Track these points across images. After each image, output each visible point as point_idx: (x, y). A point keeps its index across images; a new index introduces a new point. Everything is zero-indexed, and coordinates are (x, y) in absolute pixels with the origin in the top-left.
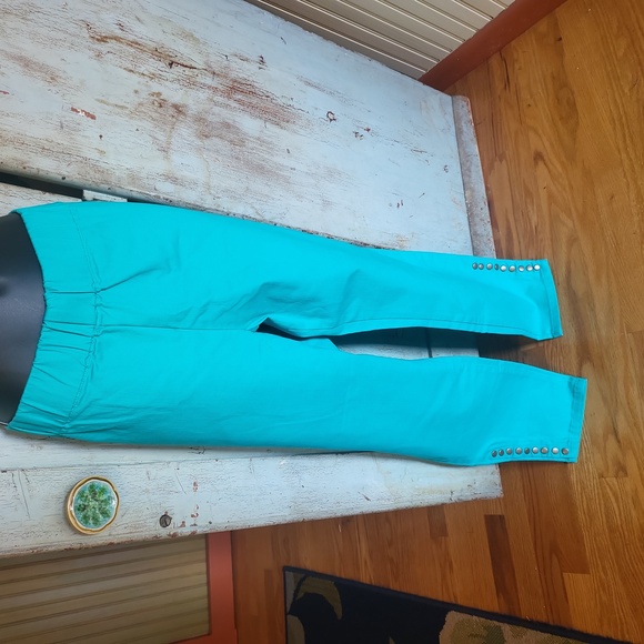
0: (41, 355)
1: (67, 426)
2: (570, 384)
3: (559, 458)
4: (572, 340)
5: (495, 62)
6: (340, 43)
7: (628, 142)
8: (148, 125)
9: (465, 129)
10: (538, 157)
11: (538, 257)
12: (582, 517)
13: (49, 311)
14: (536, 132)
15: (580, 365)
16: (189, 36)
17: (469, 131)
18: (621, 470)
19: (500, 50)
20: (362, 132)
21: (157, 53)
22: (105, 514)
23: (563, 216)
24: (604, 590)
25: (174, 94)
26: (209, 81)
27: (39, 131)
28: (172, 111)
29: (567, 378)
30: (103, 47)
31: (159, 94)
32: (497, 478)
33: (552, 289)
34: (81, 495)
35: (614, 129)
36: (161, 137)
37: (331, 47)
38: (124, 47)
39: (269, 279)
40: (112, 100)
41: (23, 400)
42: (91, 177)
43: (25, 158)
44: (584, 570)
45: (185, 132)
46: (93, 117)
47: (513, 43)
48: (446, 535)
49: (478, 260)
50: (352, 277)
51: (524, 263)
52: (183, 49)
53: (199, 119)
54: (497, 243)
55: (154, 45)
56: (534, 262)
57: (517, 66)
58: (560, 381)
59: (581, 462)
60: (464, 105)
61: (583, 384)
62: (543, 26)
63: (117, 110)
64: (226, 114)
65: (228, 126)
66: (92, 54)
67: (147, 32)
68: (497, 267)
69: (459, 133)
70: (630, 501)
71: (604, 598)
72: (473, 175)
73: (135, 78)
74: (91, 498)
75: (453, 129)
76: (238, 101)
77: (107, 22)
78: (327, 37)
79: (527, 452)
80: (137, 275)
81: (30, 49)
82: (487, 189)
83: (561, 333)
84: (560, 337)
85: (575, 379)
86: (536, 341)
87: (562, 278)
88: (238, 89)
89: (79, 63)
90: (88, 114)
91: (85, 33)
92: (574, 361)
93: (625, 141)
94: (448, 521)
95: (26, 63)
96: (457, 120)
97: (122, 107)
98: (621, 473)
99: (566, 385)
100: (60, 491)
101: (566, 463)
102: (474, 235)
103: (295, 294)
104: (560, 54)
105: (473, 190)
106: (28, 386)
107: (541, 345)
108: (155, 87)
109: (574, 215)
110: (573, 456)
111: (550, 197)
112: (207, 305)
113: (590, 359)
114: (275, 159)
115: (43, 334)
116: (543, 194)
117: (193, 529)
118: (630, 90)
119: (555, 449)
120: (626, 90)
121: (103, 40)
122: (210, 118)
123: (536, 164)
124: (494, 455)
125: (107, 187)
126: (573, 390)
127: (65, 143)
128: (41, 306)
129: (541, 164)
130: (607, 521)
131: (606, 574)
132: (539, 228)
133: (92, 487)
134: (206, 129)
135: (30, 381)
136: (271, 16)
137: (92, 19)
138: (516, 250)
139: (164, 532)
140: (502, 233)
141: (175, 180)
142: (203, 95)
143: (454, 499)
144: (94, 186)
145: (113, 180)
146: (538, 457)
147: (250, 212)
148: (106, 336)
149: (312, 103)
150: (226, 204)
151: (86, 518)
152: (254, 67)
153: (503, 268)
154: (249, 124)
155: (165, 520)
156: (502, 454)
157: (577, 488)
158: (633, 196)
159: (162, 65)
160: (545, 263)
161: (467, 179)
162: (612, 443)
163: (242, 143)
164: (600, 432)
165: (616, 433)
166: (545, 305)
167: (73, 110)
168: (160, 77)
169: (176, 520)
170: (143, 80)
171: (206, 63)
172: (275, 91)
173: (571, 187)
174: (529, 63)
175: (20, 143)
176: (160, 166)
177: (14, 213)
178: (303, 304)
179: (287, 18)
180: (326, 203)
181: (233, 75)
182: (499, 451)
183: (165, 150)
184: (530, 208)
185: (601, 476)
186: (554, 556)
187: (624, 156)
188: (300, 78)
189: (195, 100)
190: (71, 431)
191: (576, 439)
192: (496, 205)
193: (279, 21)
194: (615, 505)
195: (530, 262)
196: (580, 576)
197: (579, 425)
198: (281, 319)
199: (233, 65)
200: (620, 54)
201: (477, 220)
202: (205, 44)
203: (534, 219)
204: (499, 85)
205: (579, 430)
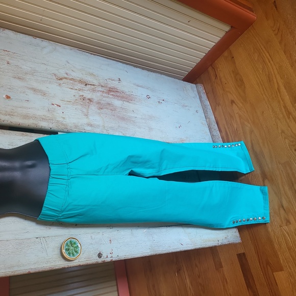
0: (50, 188)
1: (60, 215)
2: (261, 189)
3: (262, 221)
4: (259, 172)
5: (210, 69)
6: (148, 70)
7: (265, 91)
8: (80, 107)
9: (202, 96)
10: (233, 102)
11: (239, 140)
12: (276, 246)
13: (52, 171)
14: (230, 93)
15: (264, 181)
16: (92, 74)
17: (204, 97)
18: (288, 222)
19: (211, 65)
20: (161, 101)
21: (81, 81)
22: (76, 252)
23: (246, 123)
24: (291, 276)
25: (88, 95)
26: (100, 89)
27: (40, 113)
28: (88, 101)
29: (259, 187)
30: (61, 82)
31: (83, 96)
32: (237, 234)
33: (247, 152)
34: (67, 244)
35: (259, 87)
36: (85, 110)
37: (145, 72)
38: (68, 81)
39: (130, 154)
40: (66, 100)
41: (44, 205)
42: (61, 127)
43: (37, 123)
44: (281, 270)
45: (93, 108)
46: (60, 106)
47: (216, 62)
48: (222, 267)
49: (215, 144)
50: (163, 151)
51: (234, 143)
52: (89, 79)
53: (98, 103)
54: (222, 138)
55: (79, 79)
56: (238, 143)
57: (219, 70)
58: (256, 189)
59: (271, 222)
60: (201, 87)
61: (266, 188)
62: (226, 54)
63: (68, 103)
64: (108, 100)
65: (109, 104)
66: (57, 84)
67: (76, 75)
68: (223, 146)
69: (200, 97)
70: (294, 234)
71: (292, 280)
72: (209, 113)
73: (74, 91)
74: (71, 246)
75: (198, 96)
76: (112, 95)
77: (62, 73)
78: (143, 69)
79: (248, 220)
80: (81, 157)
81: (35, 85)
82: (215, 117)
83: (254, 169)
84: (253, 171)
85: (262, 187)
86: (244, 174)
87: (250, 147)
88: (111, 91)
89: (53, 88)
90: (58, 105)
91: (54, 78)
92: (261, 180)
93: (264, 90)
94: (222, 260)
95: (34, 90)
96: (199, 93)
97: (70, 101)
98: (288, 223)
99: (259, 190)
100: (58, 245)
101: (265, 224)
102: (212, 136)
103: (141, 160)
104: (234, 63)
105: (209, 119)
106: (46, 199)
107: (247, 176)
108: (81, 93)
109: (250, 121)
110: (268, 219)
111: (240, 116)
112: (108, 165)
113: (267, 178)
114: (128, 114)
115: (50, 180)
116: (237, 116)
117: (111, 259)
118: (262, 71)
119: (260, 218)
120: (261, 72)
121: (61, 79)
122: (102, 102)
123: (232, 105)
124: (234, 223)
125: (66, 130)
126: (263, 192)
127: (51, 116)
128: (49, 170)
129: (234, 104)
130: (287, 246)
131: (291, 269)
132: (238, 129)
133: (71, 241)
134: (101, 106)
135: (46, 197)
136: (121, 64)
137: (56, 72)
138: (230, 139)
139: (100, 260)
140: (224, 134)
141: (91, 125)
142: (99, 94)
143: (220, 244)
144: (62, 130)
145: (69, 128)
146: (253, 222)
147: (121, 134)
148: (72, 179)
149: (141, 93)
150: (111, 132)
151: (69, 253)
152: (117, 83)
153: (226, 146)
154: (117, 103)
155: (100, 255)
156: (237, 222)
157: (272, 234)
158: (271, 111)
159: (83, 86)
160: (242, 142)
161: (206, 115)
162: (282, 212)
163: (115, 110)
164: (277, 207)
165: (283, 207)
166: (245, 159)
167: (52, 104)
168: (82, 90)
169: (104, 255)
170: (76, 91)
171: (99, 83)
172: (126, 90)
173: (247, 112)
174: (223, 68)
175: (35, 117)
176: (85, 121)
177: (36, 140)
178: (145, 163)
179: (127, 64)
180: (150, 129)
181: (109, 86)
182: (235, 221)
183: (86, 115)
184: (233, 122)
185: (281, 226)
186: (268, 266)
187: (264, 96)
188: (135, 84)
189: (96, 96)
190: (62, 218)
191: (268, 212)
192: (220, 123)
193: (125, 65)
194: (288, 238)
195: (236, 143)
196: (280, 272)
197: (268, 206)
198: (137, 170)
199: (109, 82)
200: (256, 59)
201: (213, 130)
202: (98, 76)
203: (235, 126)
204: (213, 78)
205: (268, 208)
